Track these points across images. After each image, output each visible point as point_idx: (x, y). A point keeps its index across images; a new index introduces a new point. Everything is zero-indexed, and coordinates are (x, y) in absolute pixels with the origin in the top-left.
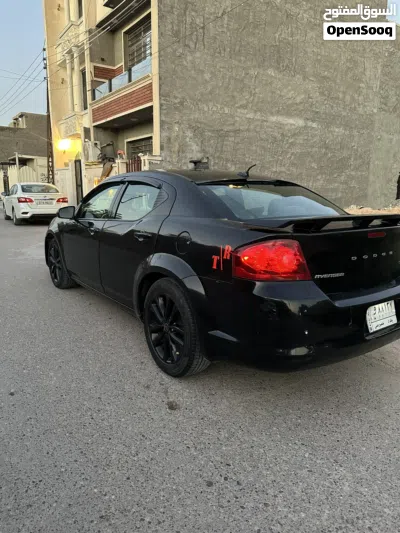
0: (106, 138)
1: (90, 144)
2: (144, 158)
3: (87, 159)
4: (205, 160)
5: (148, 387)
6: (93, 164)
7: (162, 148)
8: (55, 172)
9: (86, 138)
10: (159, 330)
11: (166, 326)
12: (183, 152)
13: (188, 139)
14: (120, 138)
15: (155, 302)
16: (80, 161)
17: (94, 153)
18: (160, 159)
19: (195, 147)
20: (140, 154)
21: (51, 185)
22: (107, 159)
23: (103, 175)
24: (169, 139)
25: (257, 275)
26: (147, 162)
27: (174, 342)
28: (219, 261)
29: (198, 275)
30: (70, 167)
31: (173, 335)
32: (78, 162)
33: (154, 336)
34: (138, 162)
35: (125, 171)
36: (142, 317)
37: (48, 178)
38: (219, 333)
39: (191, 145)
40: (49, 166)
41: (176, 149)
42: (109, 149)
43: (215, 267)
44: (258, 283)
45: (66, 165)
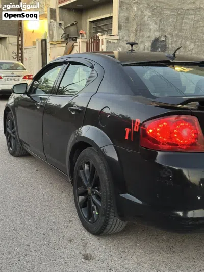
0: (70, 18)
1: (55, 24)
2: (103, 38)
3: (52, 38)
4: (163, 39)
5: (70, 241)
6: (57, 43)
7: (120, 27)
8: (24, 51)
9: (51, 18)
10: (84, 193)
11: (89, 190)
12: (141, 31)
13: (146, 18)
14: (83, 18)
15: (82, 168)
16: (46, 40)
17: (58, 33)
18: (118, 38)
19: (153, 26)
20: (99, 34)
21: (20, 63)
22: (69, 38)
23: (65, 53)
24: (127, 19)
25: (160, 146)
26: (105, 42)
27: (95, 204)
28: (130, 133)
29: (114, 144)
30: (37, 46)
31: (94, 198)
32: (44, 41)
33: (81, 198)
34: (97, 42)
35: (85, 50)
36: (72, 182)
37: (18, 55)
38: (128, 196)
39: (148, 24)
40: (18, 44)
41: (134, 28)
42: (73, 29)
43: (127, 138)
44: (159, 153)
45: (34, 44)
